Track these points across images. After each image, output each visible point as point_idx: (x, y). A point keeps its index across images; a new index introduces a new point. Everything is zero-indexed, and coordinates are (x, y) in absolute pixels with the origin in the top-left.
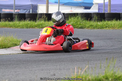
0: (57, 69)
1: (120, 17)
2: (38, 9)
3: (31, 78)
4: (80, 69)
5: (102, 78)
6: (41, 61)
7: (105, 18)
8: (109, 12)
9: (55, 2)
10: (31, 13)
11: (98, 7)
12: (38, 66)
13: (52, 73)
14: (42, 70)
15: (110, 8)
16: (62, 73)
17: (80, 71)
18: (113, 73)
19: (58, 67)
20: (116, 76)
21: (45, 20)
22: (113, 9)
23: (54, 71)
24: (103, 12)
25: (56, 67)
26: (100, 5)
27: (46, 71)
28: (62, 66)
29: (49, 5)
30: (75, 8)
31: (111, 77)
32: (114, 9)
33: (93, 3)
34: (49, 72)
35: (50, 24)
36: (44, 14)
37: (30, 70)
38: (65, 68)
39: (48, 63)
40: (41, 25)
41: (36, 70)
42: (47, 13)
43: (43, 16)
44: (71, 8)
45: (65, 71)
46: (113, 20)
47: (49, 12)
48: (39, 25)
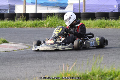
0: (42, 67)
1: (95, 16)
2: (15, 9)
3: (18, 75)
4: (68, 66)
5: (89, 75)
6: (25, 58)
7: (81, 18)
8: (83, 12)
9: (32, 3)
10: (9, 12)
11: (74, 7)
12: (23, 64)
13: (37, 70)
14: (28, 67)
15: (85, 8)
16: (47, 71)
17: (68, 67)
18: (100, 70)
19: (42, 64)
20: (103, 73)
21: (23, 20)
22: (87, 9)
23: (39, 68)
24: (79, 12)
25: (40, 64)
26: (75, 6)
27: (31, 69)
28: (46, 64)
29: (26, 5)
30: (52, 8)
31: (98, 73)
32: (89, 9)
33: (68, 3)
34: (35, 69)
35: (28, 23)
36: (22, 13)
37: (15, 68)
38: (50, 66)
39: (32, 61)
40: (20, 24)
41: (21, 68)
42: (24, 13)
43: (22, 15)
44: (47, 8)
45: (50, 68)
46: (88, 19)
47: (27, 12)
48: (18, 24)
